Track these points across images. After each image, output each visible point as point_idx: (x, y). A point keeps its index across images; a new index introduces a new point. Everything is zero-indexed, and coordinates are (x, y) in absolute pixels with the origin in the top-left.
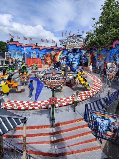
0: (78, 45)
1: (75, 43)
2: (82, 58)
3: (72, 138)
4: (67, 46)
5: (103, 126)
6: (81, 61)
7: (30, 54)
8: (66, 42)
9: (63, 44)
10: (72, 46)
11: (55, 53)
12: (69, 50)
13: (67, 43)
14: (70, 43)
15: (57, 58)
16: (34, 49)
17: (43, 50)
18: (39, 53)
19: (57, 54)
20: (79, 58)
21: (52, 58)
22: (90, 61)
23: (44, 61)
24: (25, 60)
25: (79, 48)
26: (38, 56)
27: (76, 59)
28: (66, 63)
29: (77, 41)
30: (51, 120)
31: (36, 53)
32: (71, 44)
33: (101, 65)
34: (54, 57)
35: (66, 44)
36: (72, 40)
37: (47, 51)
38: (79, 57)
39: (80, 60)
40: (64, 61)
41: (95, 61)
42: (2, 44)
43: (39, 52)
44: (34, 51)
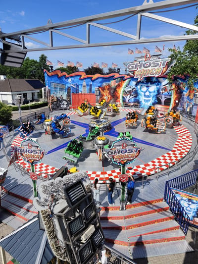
0: (154, 72)
1: (150, 68)
2: (161, 92)
3: (148, 224)
4: (136, 73)
5: (189, 211)
6: (159, 96)
7: (78, 87)
8: (134, 65)
9: (129, 69)
10: (145, 72)
11: (116, 84)
12: (139, 80)
13: (135, 68)
14: (140, 68)
15: (119, 92)
16: (83, 79)
17: (97, 80)
18: (91, 85)
19: (119, 86)
20: (156, 91)
21: (112, 91)
22: (175, 98)
23: (99, 97)
24: (71, 97)
25: (157, 76)
26: (90, 90)
27: (150, 92)
28: (135, 100)
29: (152, 65)
30: (121, 201)
31: (87, 85)
32: (143, 69)
33: (193, 105)
34: (115, 90)
35: (134, 70)
36: (143, 62)
37: (104, 82)
38: (156, 89)
39: (157, 95)
40: (131, 95)
41: (183, 98)
42: (29, 63)
43: (91, 83)
44: (84, 83)
